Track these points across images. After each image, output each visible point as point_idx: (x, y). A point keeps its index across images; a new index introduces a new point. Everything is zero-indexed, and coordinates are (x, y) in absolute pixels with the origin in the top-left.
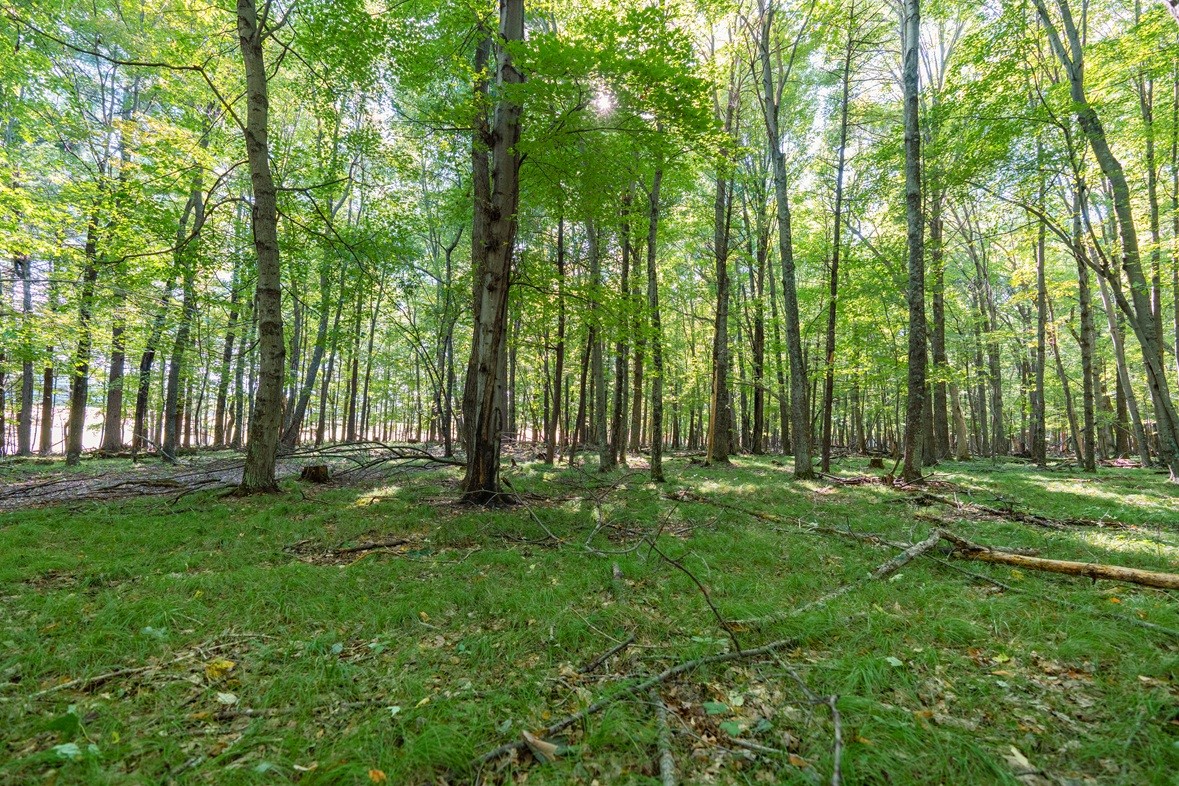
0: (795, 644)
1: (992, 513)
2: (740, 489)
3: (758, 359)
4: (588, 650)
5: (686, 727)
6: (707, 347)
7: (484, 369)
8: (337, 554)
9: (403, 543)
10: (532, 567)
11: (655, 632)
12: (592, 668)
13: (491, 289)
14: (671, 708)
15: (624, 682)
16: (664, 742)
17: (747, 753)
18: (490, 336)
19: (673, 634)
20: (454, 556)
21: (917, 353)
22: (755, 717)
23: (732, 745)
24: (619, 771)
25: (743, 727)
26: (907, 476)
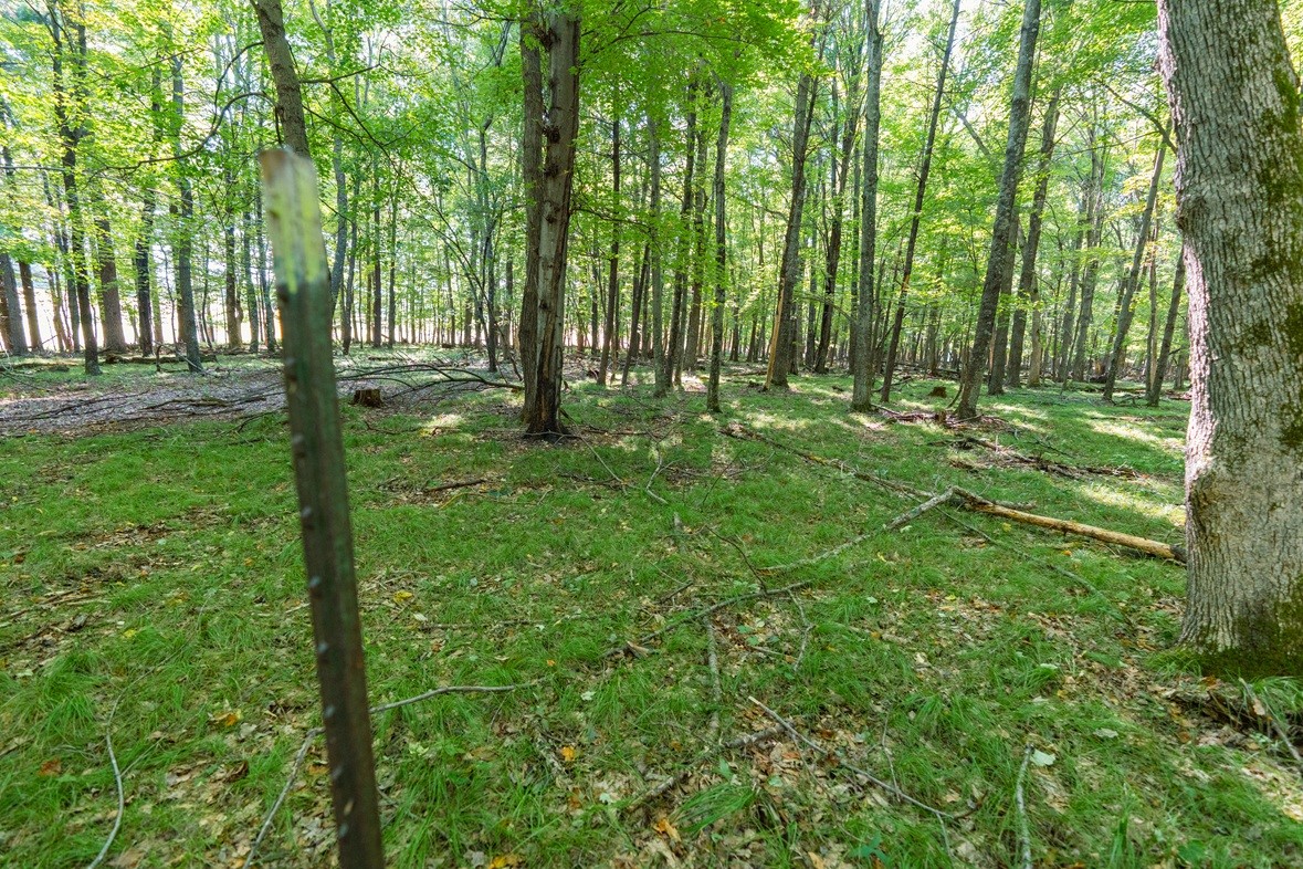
0: (808, 585)
1: (1022, 460)
2: (792, 425)
3: (832, 268)
4: (659, 588)
5: (725, 640)
6: (777, 245)
7: (544, 307)
8: (427, 493)
9: (481, 482)
10: (604, 510)
11: (707, 574)
12: (663, 602)
13: (551, 220)
14: (717, 628)
15: (687, 613)
16: (712, 648)
17: (761, 655)
18: (550, 272)
19: (721, 577)
20: (531, 497)
21: (993, 285)
22: (770, 634)
23: (753, 650)
24: (685, 662)
25: (761, 640)
26: (961, 413)
